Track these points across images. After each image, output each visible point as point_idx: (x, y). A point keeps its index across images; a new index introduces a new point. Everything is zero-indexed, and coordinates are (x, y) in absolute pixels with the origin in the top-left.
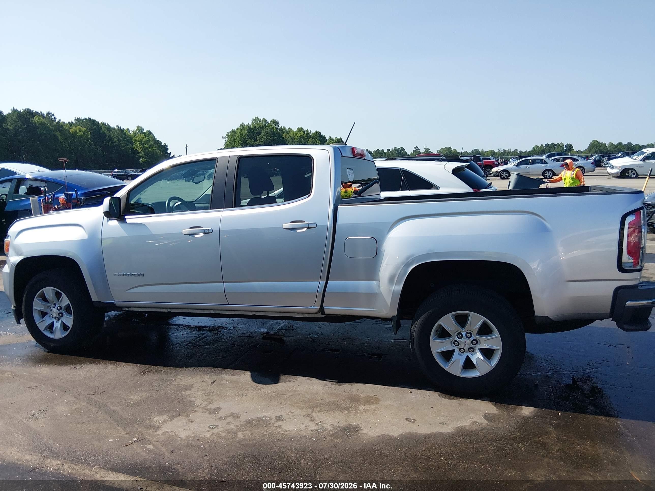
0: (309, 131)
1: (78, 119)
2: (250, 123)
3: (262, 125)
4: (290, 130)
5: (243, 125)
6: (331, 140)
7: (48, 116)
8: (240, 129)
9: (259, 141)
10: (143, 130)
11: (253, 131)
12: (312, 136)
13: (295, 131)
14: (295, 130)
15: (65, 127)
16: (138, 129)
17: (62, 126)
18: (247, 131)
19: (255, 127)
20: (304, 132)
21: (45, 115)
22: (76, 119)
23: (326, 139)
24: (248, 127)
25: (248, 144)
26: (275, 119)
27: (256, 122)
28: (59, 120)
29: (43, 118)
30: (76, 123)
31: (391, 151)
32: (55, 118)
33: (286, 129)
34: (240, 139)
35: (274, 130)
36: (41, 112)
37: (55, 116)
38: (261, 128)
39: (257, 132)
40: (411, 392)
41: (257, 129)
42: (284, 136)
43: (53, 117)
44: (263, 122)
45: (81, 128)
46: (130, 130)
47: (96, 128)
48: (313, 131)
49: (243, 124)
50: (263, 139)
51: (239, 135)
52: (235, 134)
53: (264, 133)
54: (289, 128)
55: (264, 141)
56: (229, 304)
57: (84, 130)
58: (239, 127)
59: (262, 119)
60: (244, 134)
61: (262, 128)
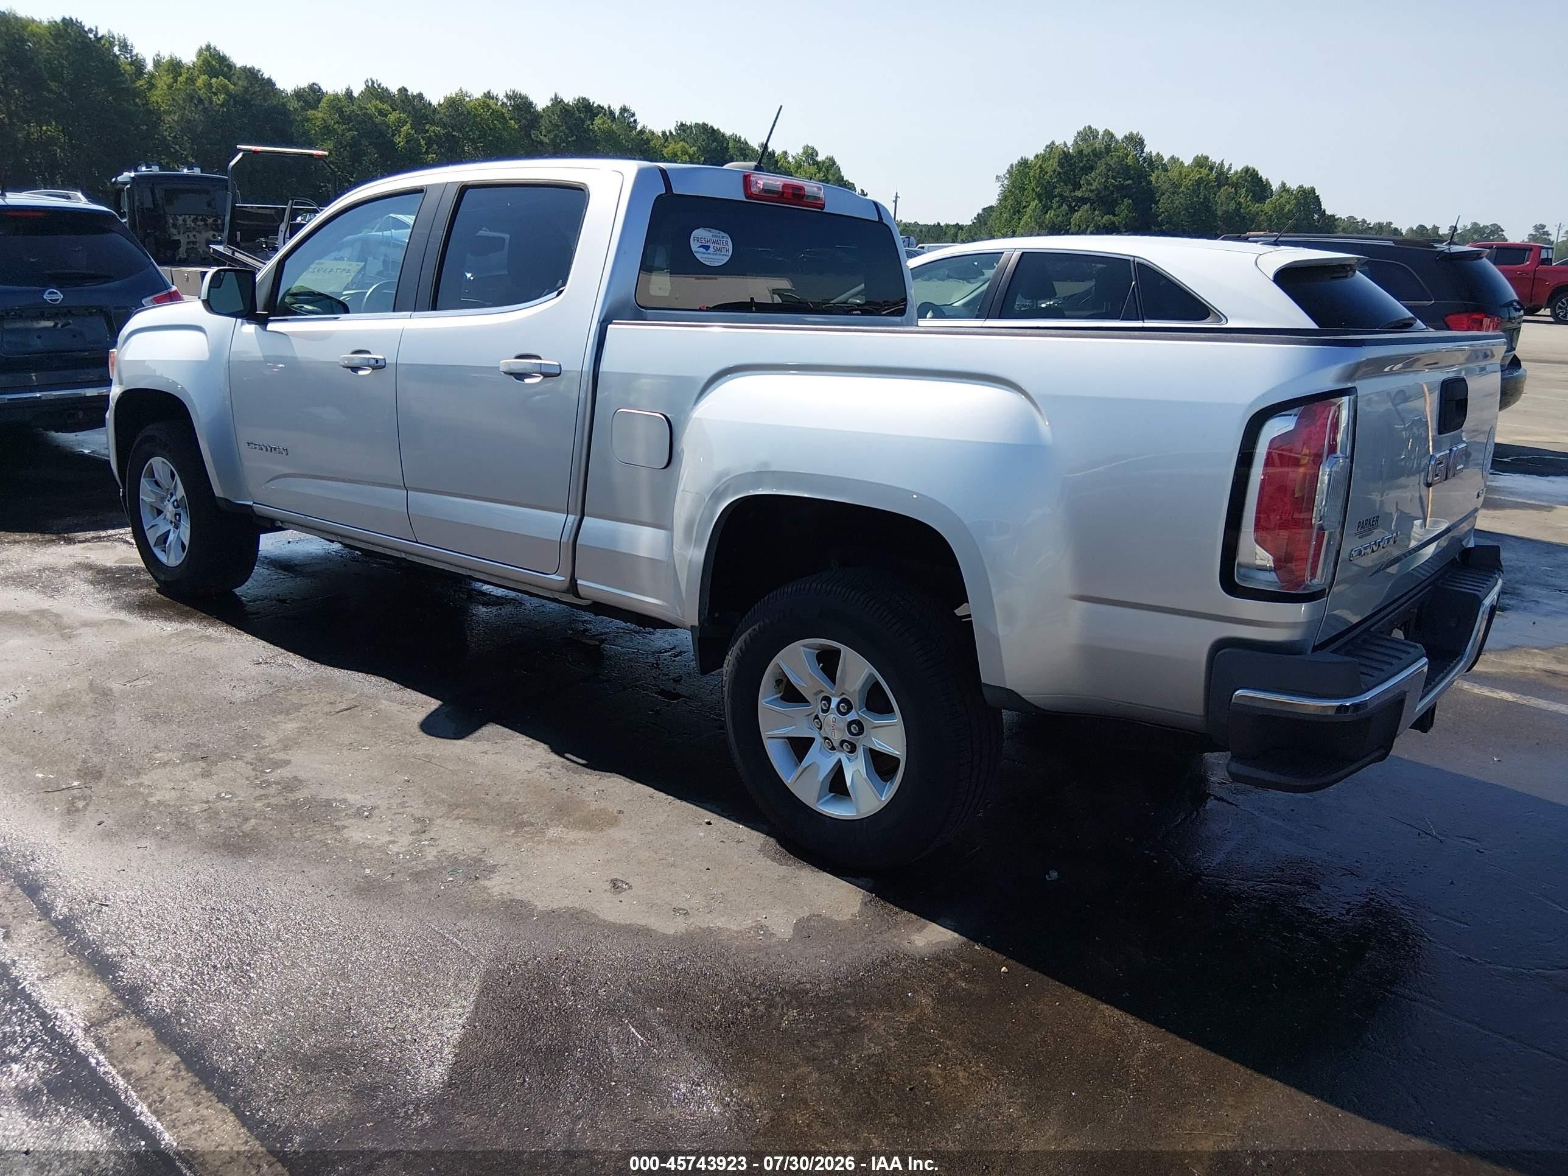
0: (1226, 166)
1: (682, 125)
2: (1070, 143)
3: (1100, 148)
4: (1175, 162)
5: (1051, 147)
6: (1284, 194)
7: (623, 116)
8: (1043, 157)
9: (1084, 189)
10: (817, 155)
11: (1072, 161)
12: (1234, 179)
13: (1186, 165)
14: (1188, 161)
15: (654, 144)
16: (804, 153)
17: (648, 141)
18: (1059, 162)
19: (1080, 152)
20: (1211, 169)
21: (617, 114)
22: (679, 124)
23: (1272, 190)
24: (1064, 152)
25: (1056, 196)
26: (1135, 132)
27: (1084, 140)
28: (644, 127)
29: (612, 121)
30: (678, 134)
31: (1459, 231)
32: (635, 121)
33: (1163, 159)
34: (1039, 184)
35: (1129, 161)
36: (609, 107)
37: (635, 118)
38: (1095, 155)
39: (1085, 165)
40: (709, 823)
41: (1086, 156)
42: (1153, 179)
43: (632, 120)
44: (1103, 138)
45: (687, 146)
46: (790, 155)
47: (717, 147)
48: (1238, 167)
49: (1053, 143)
50: (1096, 184)
51: (1038, 171)
52: (1027, 170)
53: (1101, 167)
54: (1173, 158)
55: (1097, 189)
56: (417, 542)
57: (692, 152)
58: (1043, 152)
59: (1101, 133)
60: (1049, 170)
61: (1097, 155)
